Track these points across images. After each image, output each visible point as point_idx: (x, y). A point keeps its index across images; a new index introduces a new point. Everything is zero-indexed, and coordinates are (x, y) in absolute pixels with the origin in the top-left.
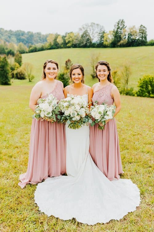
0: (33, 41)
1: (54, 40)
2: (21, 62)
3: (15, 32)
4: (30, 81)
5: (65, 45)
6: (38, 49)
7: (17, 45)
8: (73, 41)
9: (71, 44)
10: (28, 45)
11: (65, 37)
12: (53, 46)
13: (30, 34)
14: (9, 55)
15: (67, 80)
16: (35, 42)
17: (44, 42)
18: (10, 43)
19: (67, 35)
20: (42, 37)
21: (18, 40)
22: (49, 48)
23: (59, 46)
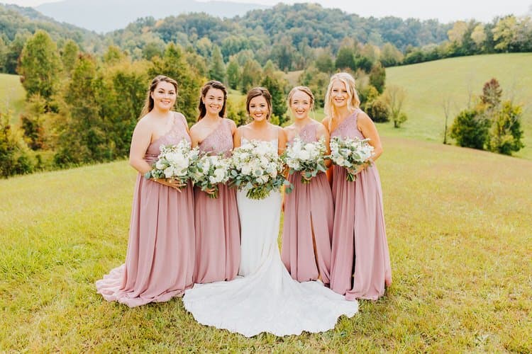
0: (418, 39)
1: (465, 36)
2: (382, 84)
3: (381, 21)
4: (396, 127)
5: (491, 46)
6: (425, 57)
7: (381, 49)
8: (511, 36)
9: (507, 44)
10: (405, 48)
11: (494, 27)
12: (461, 48)
13: (412, 24)
14: (359, 70)
15: (482, 129)
16: (422, 41)
17: (442, 40)
18: (366, 44)
19: (499, 23)
20: (439, 29)
21: (385, 38)
22: (451, 53)
23: (474, 49)
